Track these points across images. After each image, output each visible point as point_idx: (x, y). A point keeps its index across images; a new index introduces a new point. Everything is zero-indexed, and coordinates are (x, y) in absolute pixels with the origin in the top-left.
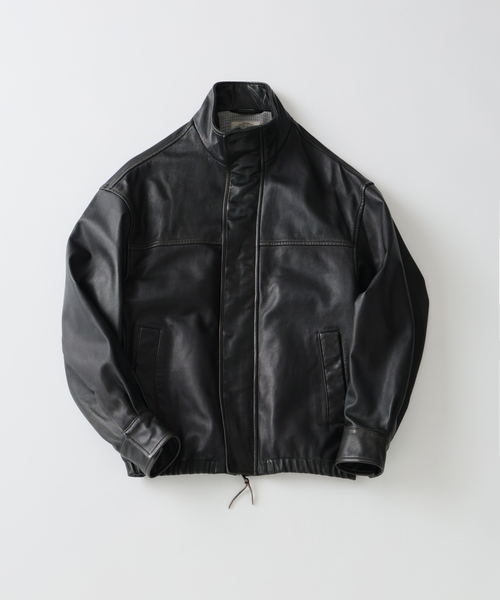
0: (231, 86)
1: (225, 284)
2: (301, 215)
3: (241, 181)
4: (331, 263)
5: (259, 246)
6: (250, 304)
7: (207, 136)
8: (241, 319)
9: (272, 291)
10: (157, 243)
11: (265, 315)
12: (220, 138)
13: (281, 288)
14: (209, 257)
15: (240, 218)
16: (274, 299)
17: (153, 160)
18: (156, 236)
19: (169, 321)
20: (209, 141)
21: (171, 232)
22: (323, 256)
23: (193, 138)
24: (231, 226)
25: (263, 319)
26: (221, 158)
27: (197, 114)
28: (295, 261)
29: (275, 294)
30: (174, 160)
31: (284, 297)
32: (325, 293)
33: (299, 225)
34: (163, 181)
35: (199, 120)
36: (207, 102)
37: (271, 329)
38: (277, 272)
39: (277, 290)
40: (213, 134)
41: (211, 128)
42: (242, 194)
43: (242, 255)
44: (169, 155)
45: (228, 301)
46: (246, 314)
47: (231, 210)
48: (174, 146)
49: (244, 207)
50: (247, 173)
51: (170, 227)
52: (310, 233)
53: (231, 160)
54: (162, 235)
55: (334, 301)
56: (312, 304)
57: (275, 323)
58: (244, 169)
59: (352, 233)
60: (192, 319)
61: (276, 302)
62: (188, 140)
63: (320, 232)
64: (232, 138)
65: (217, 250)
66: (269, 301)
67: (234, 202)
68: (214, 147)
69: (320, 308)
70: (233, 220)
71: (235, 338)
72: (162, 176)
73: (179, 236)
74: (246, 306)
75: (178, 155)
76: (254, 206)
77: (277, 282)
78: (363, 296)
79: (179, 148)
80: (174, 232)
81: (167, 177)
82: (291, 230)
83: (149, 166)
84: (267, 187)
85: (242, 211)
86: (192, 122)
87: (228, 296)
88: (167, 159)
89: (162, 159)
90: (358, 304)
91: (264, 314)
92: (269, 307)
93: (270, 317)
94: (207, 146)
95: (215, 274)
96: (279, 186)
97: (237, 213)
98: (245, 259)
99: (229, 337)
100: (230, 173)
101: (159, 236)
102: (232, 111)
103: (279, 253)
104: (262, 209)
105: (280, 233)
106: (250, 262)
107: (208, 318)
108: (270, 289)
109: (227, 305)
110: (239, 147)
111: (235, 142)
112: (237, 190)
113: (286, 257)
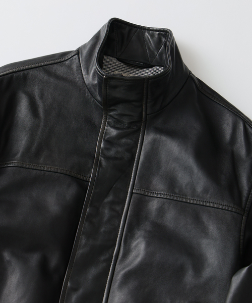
0: (128, 29)
1: (83, 226)
2: (188, 169)
3: (118, 126)
4: (212, 228)
5: (132, 193)
6: (107, 256)
7: (88, 73)
8: (93, 272)
9: (136, 246)
10: (14, 163)
11: (122, 272)
12: (100, 78)
13: (148, 245)
14: (71, 192)
15: (115, 158)
16: (137, 256)
17: (31, 73)
18: (16, 154)
19: (7, 256)
20: (90, 79)
21: (34, 153)
22: (205, 218)
23: (75, 67)
24: (104, 163)
25: (119, 277)
26: (99, 98)
27: (84, 46)
28: (170, 218)
29: (139, 249)
30: (52, 80)
31: (149, 255)
32: (198, 262)
33: (183, 179)
34: (37, 98)
35: (85, 52)
36: (97, 37)
37: (125, 290)
38: (147, 226)
39: (142, 246)
40: (95, 73)
41: (94, 66)
42: (119, 137)
43: (110, 198)
44: (49, 73)
45: (82, 247)
46: (101, 266)
47: (106, 149)
48: (55, 66)
49: (120, 149)
50: (126, 121)
51: (33, 149)
52: (194, 190)
53: (108, 104)
54: (23, 155)
55: (207, 273)
56: (180, 272)
57: (132, 284)
58: (121, 115)
59: (244, 199)
60: (34, 259)
61: (139, 259)
62: (69, 67)
63: (206, 191)
64: (113, 83)
65: (82, 186)
66: (131, 256)
67: (110, 142)
68: (94, 86)
69: (189, 278)
70: (107, 158)
71: (81, 291)
72: (36, 92)
73: (42, 160)
74: (102, 258)
75: (57, 77)
76: (132, 151)
77: (145, 237)
78: (244, 271)
79: (60, 70)
80: (38, 154)
81: (42, 96)
82: (172, 183)
83: (25, 77)
84: (148, 138)
85: (117, 152)
86: (78, 52)
87: (83, 241)
88: (46, 77)
89: (41, 75)
90: (237, 280)
91: (120, 272)
92: (129, 265)
93: (127, 277)
94: (87, 82)
95: (73, 212)
96: (163, 138)
97: (112, 153)
98: (112, 203)
99: (75, 289)
100: (107, 115)
101: (19, 155)
102: (119, 60)
103: (154, 205)
104: (141, 156)
105: (158, 184)
106: (118, 208)
107: (54, 260)
108: (134, 244)
109: (80, 252)
110: (118, 94)
111: (115, 87)
112: (113, 132)
113: (161, 211)
